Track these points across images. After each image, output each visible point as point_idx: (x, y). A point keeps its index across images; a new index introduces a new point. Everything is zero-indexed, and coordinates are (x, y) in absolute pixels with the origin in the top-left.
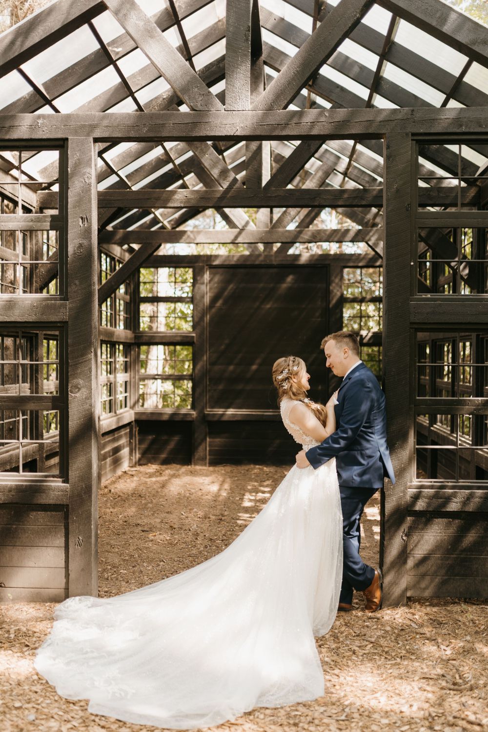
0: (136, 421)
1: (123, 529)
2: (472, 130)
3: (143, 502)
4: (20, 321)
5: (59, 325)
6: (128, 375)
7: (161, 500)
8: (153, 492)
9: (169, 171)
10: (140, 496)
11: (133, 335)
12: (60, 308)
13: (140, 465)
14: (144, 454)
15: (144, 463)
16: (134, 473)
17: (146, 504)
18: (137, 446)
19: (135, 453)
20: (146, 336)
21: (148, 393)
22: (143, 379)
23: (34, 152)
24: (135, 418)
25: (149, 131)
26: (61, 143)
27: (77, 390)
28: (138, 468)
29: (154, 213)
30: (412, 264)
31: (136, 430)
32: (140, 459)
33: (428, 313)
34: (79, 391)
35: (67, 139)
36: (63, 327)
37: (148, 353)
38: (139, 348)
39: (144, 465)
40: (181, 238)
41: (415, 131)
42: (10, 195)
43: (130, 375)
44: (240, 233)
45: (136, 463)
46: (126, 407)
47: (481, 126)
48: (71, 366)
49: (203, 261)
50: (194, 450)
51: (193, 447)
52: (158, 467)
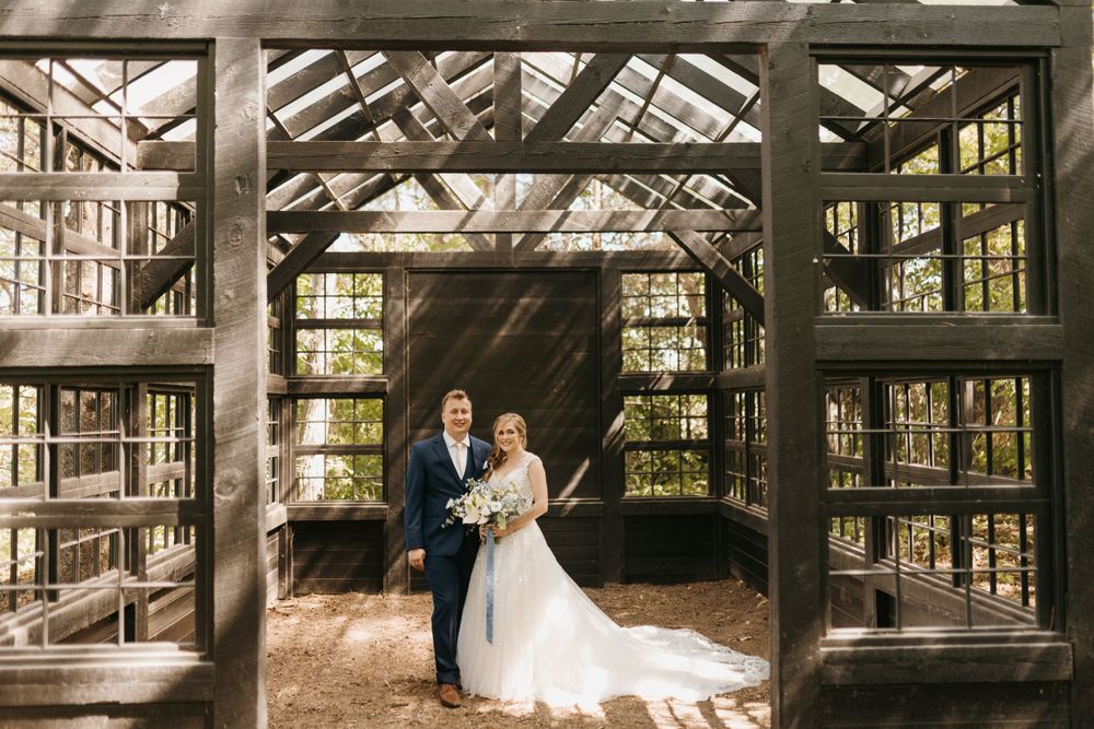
0: (291, 523)
1: (288, 719)
2: (906, 42)
3: (314, 665)
4: (124, 364)
5: (196, 370)
6: (276, 447)
7: (344, 660)
8: (327, 645)
9: (353, 115)
10: (306, 653)
11: (285, 383)
12: (199, 341)
13: (297, 596)
14: (302, 575)
15: (304, 592)
16: (288, 611)
17: (320, 669)
18: (292, 564)
19: (289, 575)
20: (306, 383)
21: (306, 475)
22: (299, 454)
23: (153, 64)
24: (288, 518)
25: (360, 29)
26: (203, 47)
27: (230, 489)
28: (293, 601)
29: (324, 184)
30: (816, 261)
31: (289, 536)
32: (296, 586)
33: (844, 345)
34: (233, 490)
35: (213, 41)
36: (204, 374)
38: (295, 402)
39: (304, 595)
40: (372, 224)
41: (813, 39)
42: (94, 146)
43: (281, 447)
44: (469, 217)
45: (289, 593)
46: (273, 501)
47: (920, 35)
48: (220, 444)
49: (400, 263)
50: (387, 569)
51: (385, 563)
52: (328, 598)
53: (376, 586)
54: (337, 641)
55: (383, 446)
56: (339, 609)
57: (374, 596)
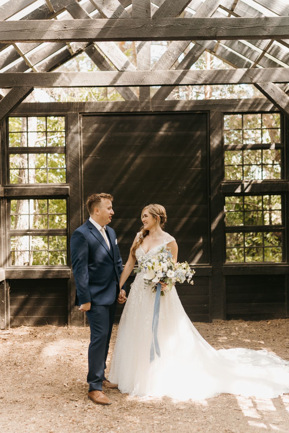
0: (8, 280)
8: (30, 359)
13: (12, 327)
14: (16, 314)
15: (17, 324)
16: (6, 337)
18: (9, 307)
19: (7, 314)
20: (16, 189)
21: (19, 249)
22: (14, 235)
24: (6, 277)
28: (10, 330)
29: (23, 56)
31: (7, 288)
32: (12, 321)
37: (18, 206)
38: (9, 202)
39: (17, 326)
44: (119, 75)
45: (7, 325)
49: (76, 110)
50: (71, 309)
51: (69, 306)
52: (32, 329)
53: (64, 321)
54: (36, 357)
55: (67, 230)
56: (39, 336)
57: (62, 327)
